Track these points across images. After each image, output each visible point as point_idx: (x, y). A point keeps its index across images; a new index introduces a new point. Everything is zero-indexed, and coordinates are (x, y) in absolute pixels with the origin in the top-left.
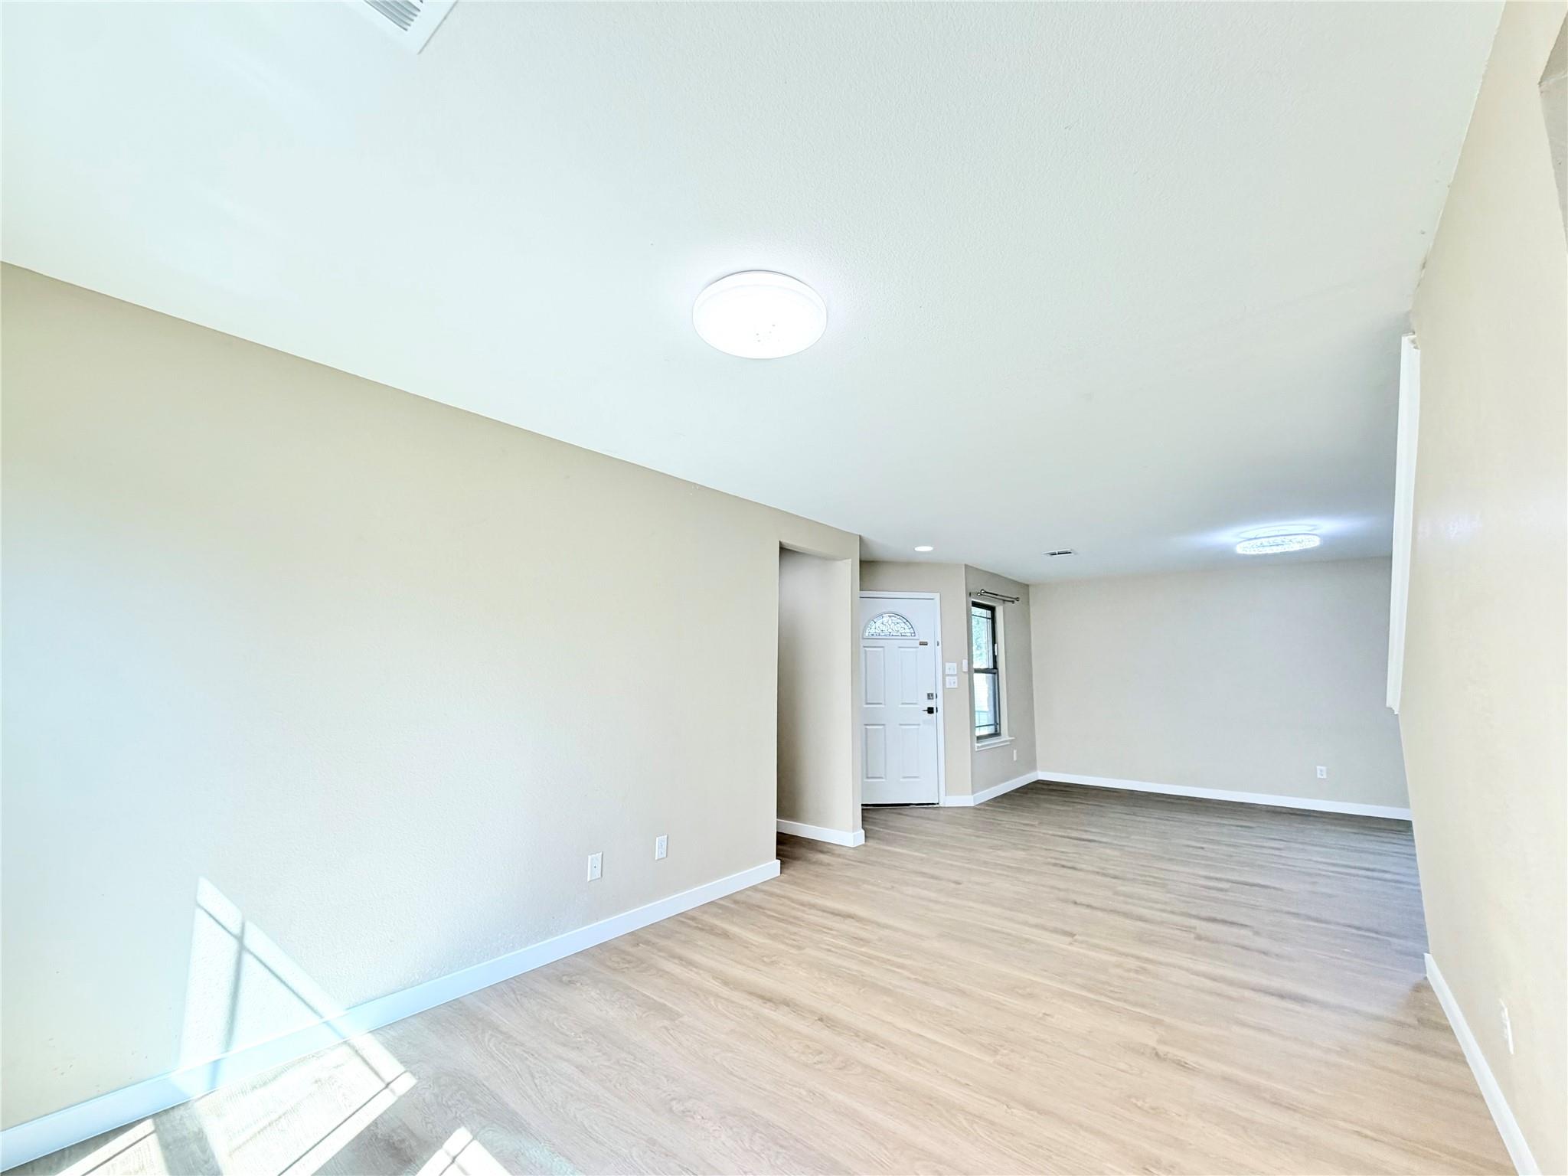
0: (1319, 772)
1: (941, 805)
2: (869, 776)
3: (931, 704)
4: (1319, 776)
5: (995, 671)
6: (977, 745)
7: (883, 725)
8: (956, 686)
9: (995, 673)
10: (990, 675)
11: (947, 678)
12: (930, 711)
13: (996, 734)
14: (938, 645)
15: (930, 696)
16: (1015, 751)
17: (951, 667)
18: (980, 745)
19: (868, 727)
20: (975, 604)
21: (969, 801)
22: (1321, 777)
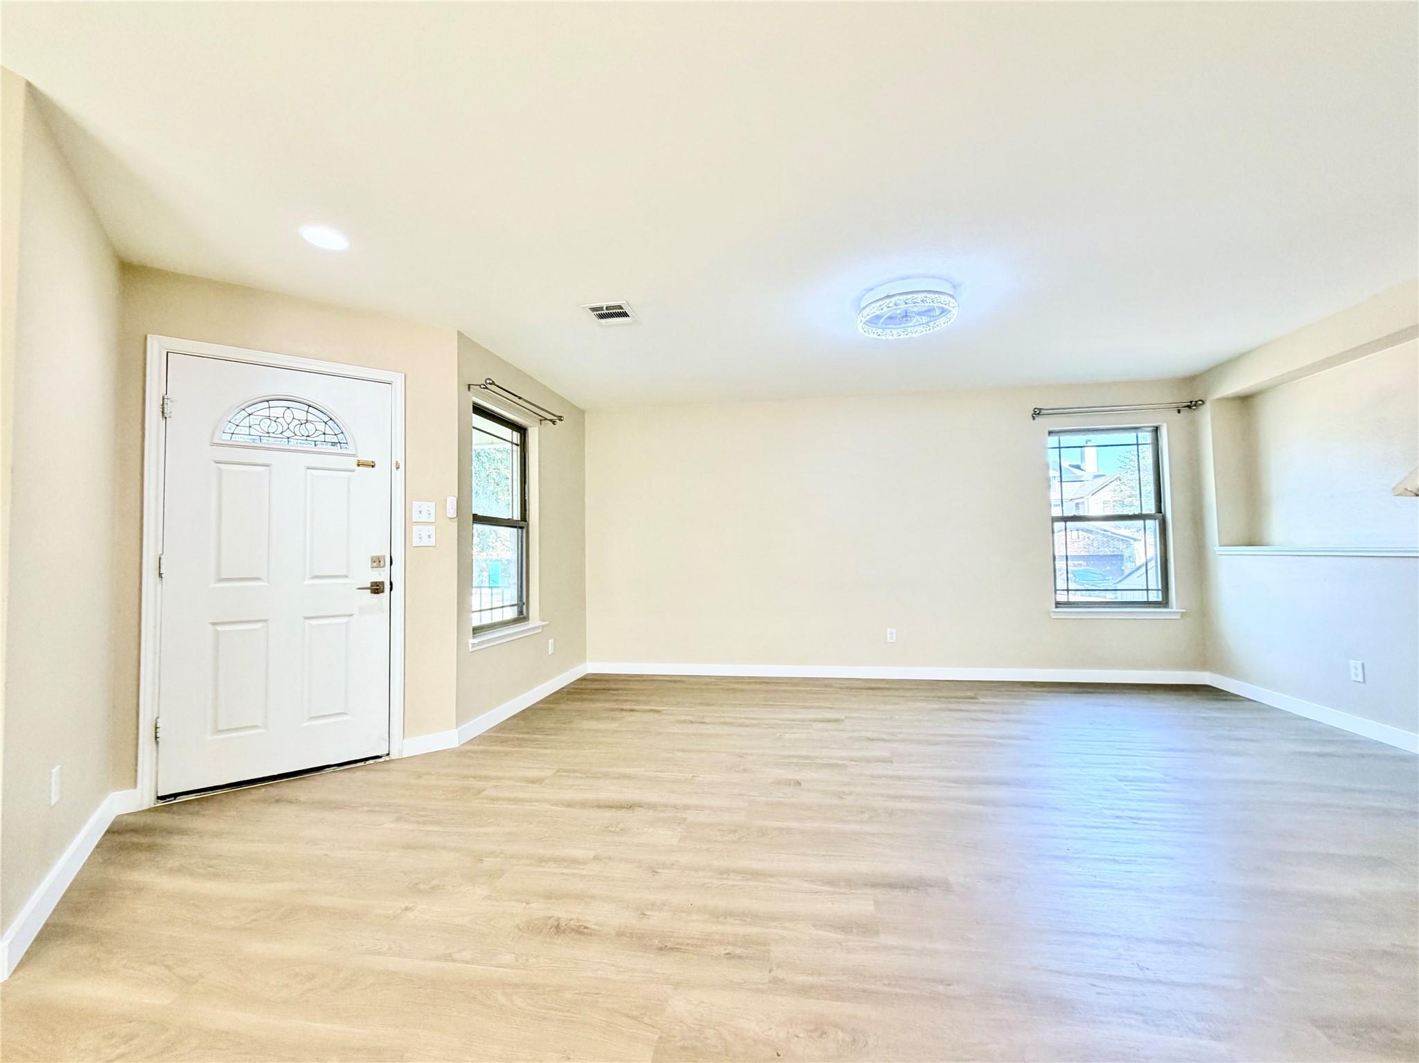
0: (889, 636)
1: (392, 756)
2: (219, 728)
3: (381, 576)
4: (889, 640)
5: (523, 524)
6: (472, 641)
7: (265, 621)
8: (432, 542)
9: (521, 528)
10: (515, 530)
11: (415, 528)
12: (377, 588)
13: (522, 617)
14: (398, 468)
15: (377, 562)
16: (551, 641)
17: (424, 510)
18: (476, 641)
19: (219, 628)
20: (479, 410)
21: (450, 738)
22: (891, 641)
